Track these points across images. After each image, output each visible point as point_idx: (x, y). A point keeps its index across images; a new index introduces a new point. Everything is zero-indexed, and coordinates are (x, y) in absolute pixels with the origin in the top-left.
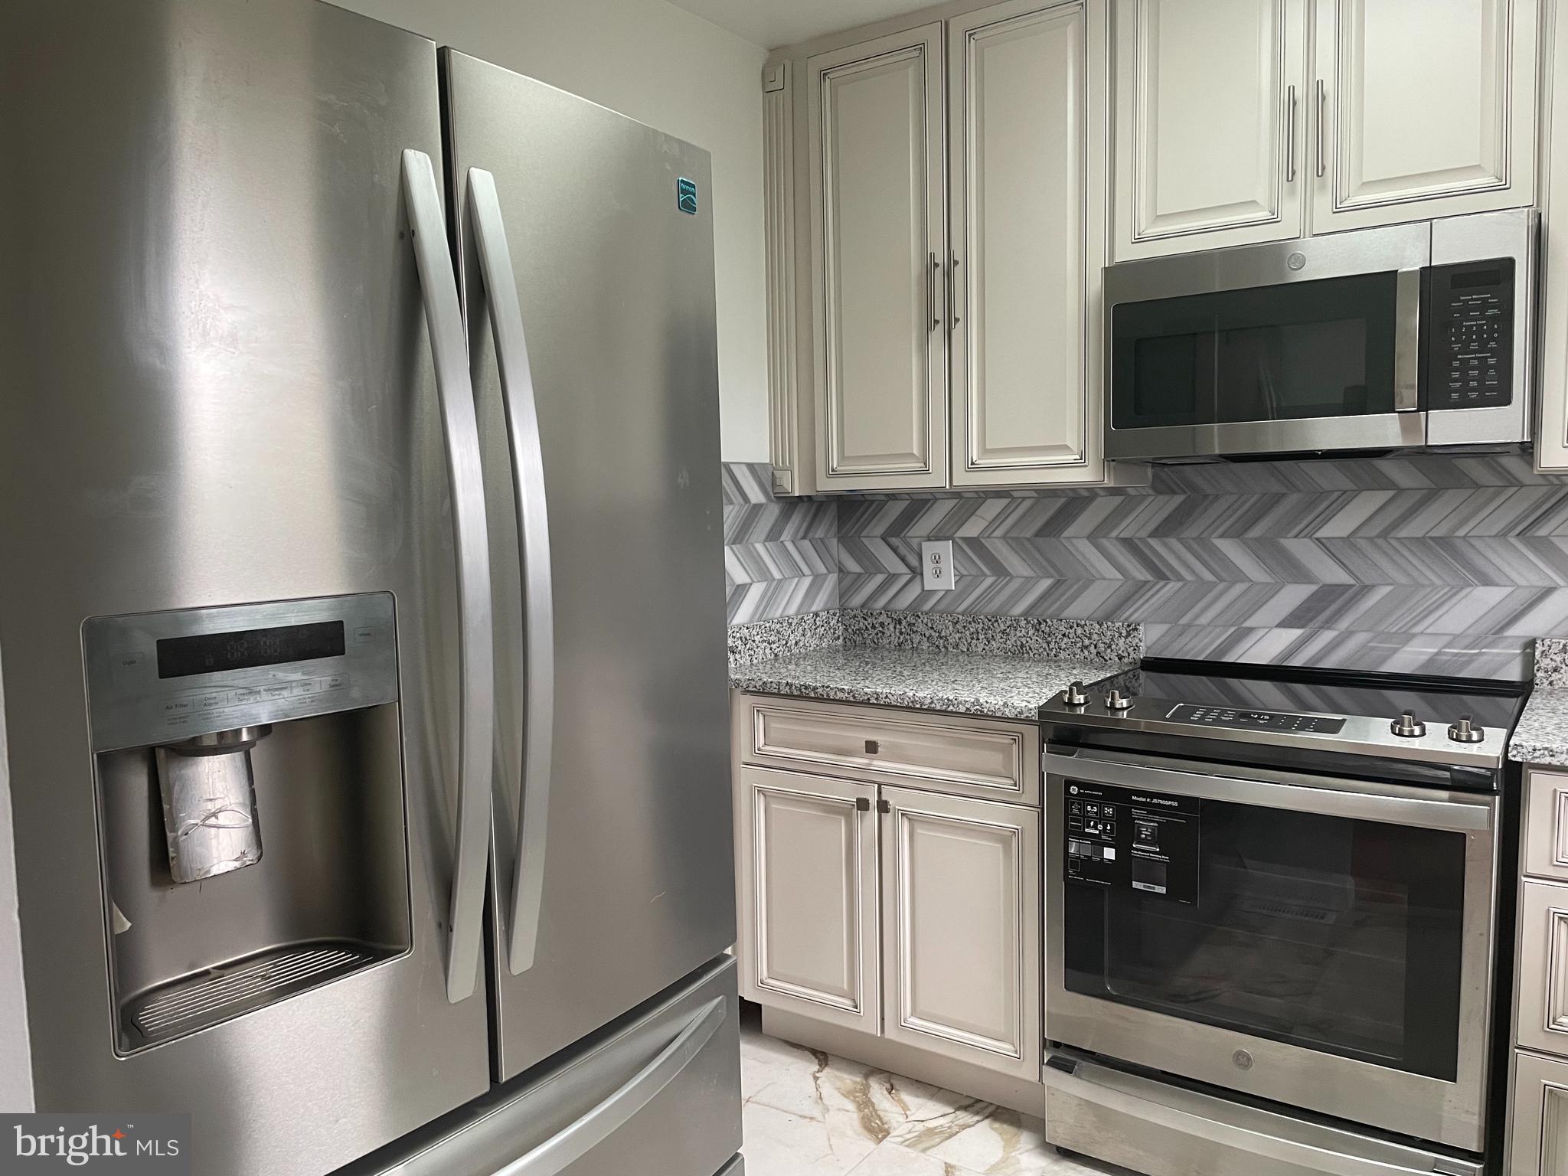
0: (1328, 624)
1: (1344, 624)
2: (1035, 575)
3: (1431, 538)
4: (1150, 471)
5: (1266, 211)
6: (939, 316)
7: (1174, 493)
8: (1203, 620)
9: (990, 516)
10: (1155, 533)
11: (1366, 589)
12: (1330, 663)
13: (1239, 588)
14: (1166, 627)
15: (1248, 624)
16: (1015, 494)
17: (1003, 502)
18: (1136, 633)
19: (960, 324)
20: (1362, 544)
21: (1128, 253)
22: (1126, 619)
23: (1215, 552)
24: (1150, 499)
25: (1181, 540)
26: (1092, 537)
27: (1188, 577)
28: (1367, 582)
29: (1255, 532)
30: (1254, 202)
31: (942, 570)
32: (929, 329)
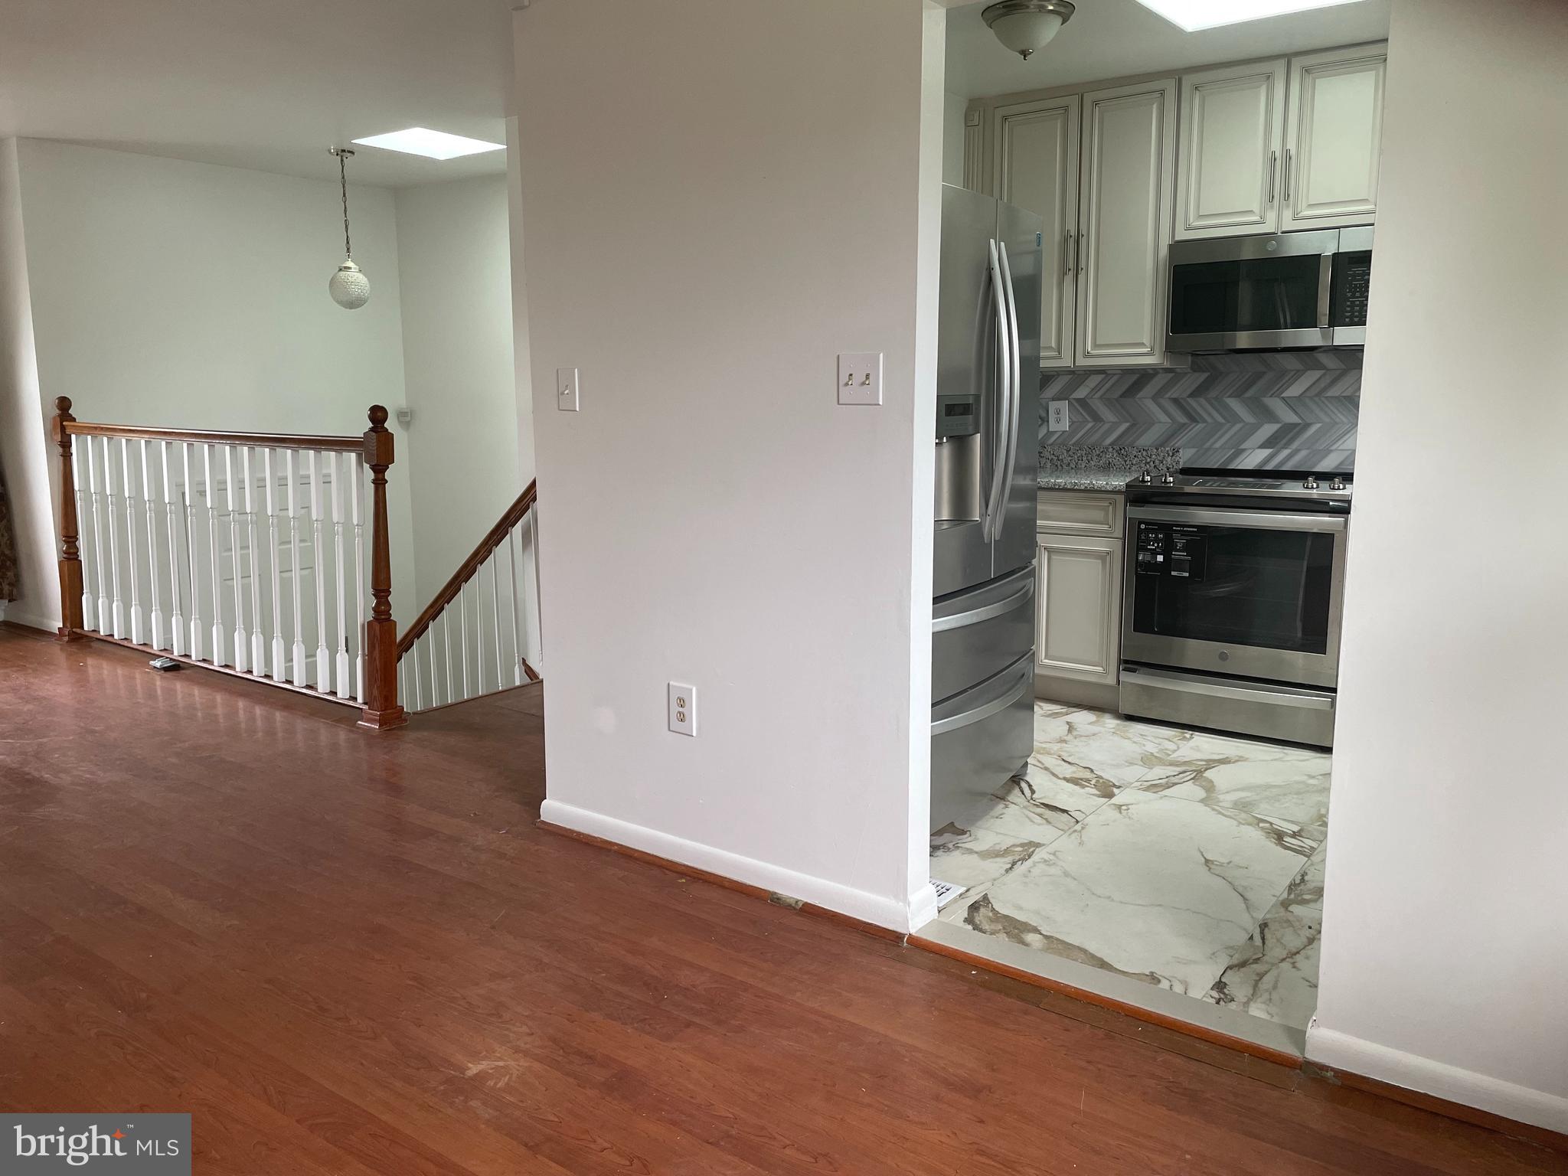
0: (1285, 447)
1: (1295, 445)
2: (1118, 421)
3: (1344, 397)
4: (1190, 358)
5: (1257, 216)
6: (1071, 267)
7: (1204, 371)
8: (1217, 445)
9: (1092, 385)
10: (1192, 395)
11: (1307, 426)
12: (1286, 467)
13: (1238, 426)
14: (1196, 450)
15: (1242, 447)
16: (1109, 372)
17: (1100, 377)
18: (1178, 454)
19: (1084, 271)
20: (1307, 401)
21: (1182, 235)
22: (1173, 446)
23: (1227, 407)
24: (1189, 375)
25: (1206, 399)
26: (1154, 398)
27: (1209, 420)
28: (1308, 421)
29: (1248, 394)
30: (1252, 211)
31: (1061, 419)
32: (1065, 274)
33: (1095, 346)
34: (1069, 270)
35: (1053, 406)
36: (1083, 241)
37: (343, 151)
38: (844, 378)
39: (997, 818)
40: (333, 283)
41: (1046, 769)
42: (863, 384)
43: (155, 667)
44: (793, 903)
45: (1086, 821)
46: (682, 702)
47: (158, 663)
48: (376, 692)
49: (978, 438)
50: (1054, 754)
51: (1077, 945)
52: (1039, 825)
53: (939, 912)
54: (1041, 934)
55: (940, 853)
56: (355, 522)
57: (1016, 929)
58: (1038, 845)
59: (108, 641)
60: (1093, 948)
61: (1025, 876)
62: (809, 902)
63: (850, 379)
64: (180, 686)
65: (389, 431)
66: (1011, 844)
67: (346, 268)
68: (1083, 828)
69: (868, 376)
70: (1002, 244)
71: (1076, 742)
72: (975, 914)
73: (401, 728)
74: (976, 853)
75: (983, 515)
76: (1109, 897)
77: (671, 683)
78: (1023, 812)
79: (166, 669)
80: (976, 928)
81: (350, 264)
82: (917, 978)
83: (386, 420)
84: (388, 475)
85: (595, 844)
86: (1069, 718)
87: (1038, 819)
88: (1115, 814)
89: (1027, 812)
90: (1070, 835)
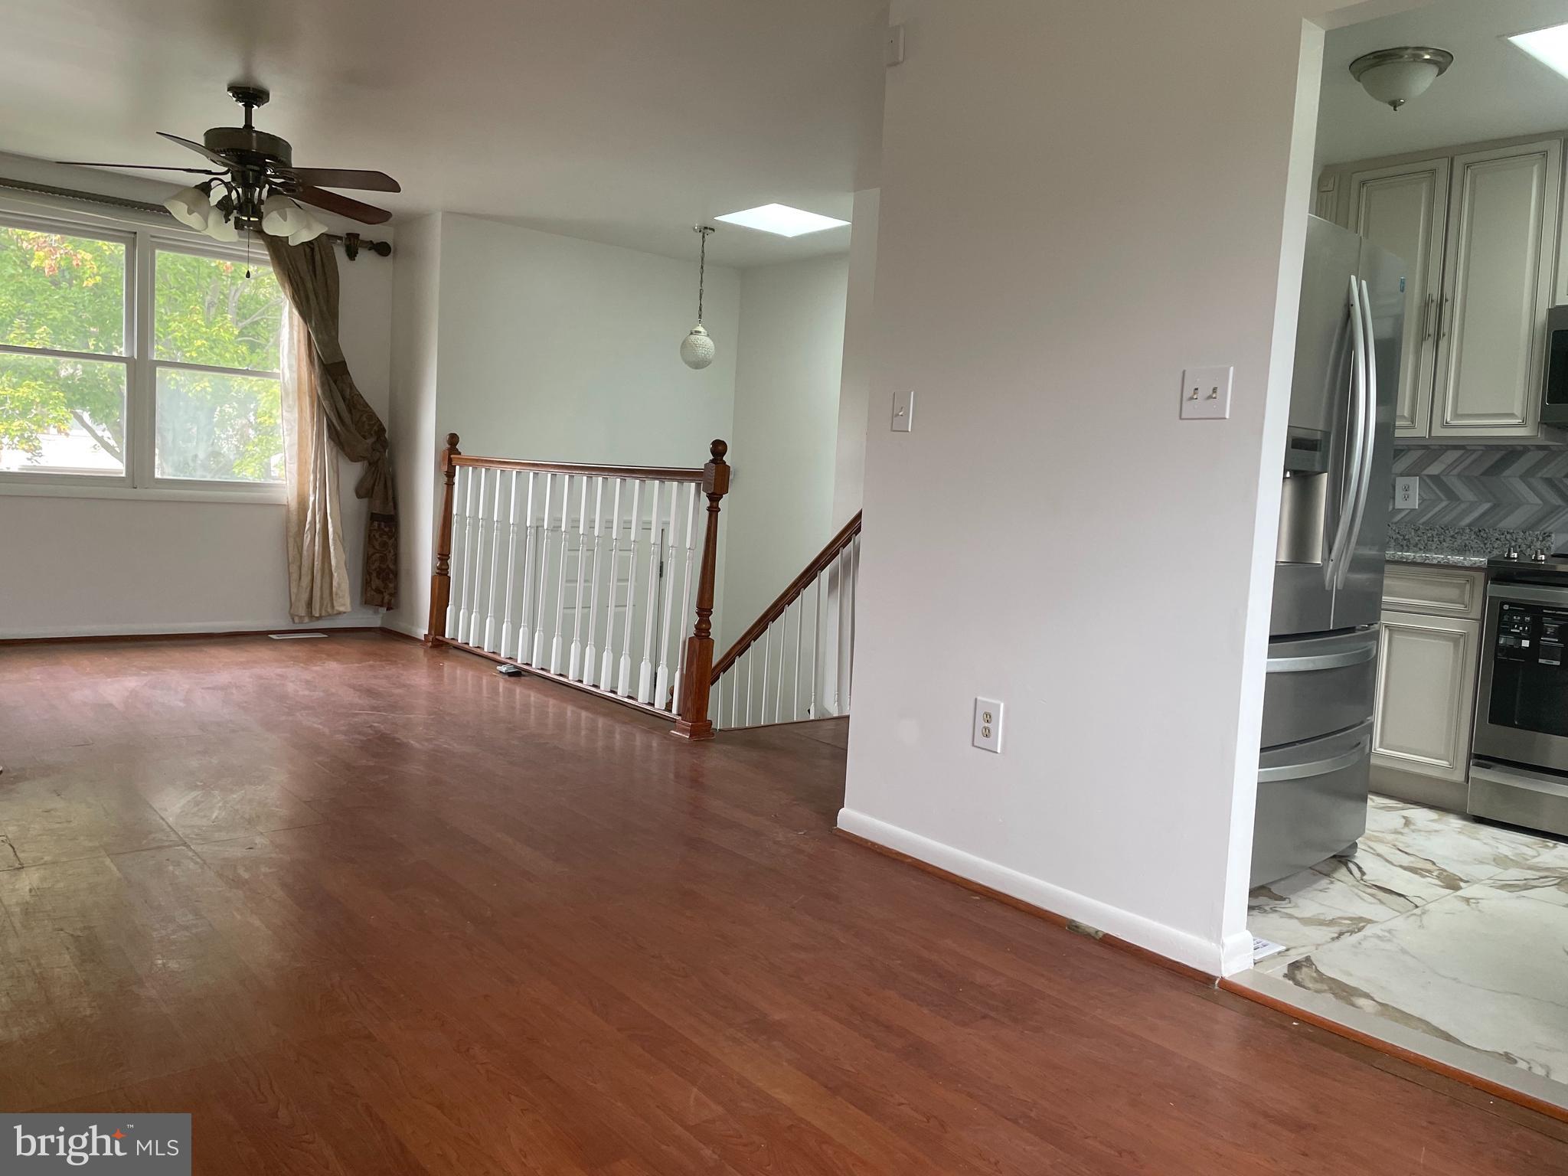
2: (1479, 500)
6: (1432, 331)
9: (1449, 461)
16: (1468, 448)
17: (1460, 451)
18: (1549, 539)
19: (1446, 337)
22: (1543, 530)
24: (1566, 453)
26: (1523, 477)
31: (1409, 496)
32: (1423, 339)
33: (1456, 415)
34: (1429, 335)
35: (1401, 482)
36: (1447, 307)
37: (706, 228)
38: (1188, 392)
39: (1320, 891)
40: (685, 345)
41: (1379, 855)
42: (1210, 397)
43: (501, 672)
44: (1092, 932)
45: (1427, 907)
46: (988, 718)
47: (503, 669)
48: (689, 704)
49: (1325, 477)
50: (1388, 843)
51: (1417, 1016)
52: (1371, 903)
53: (1255, 964)
54: (1374, 1000)
55: (1255, 912)
56: (688, 546)
57: (1345, 993)
58: (1370, 921)
59: (463, 649)
60: (1435, 1021)
61: (1355, 947)
62: (1111, 934)
63: (1195, 394)
64: (519, 691)
65: (727, 464)
66: (1339, 916)
67: (696, 332)
68: (1424, 913)
69: (1215, 390)
70: (1364, 283)
71: (1414, 835)
72: (1296, 972)
73: (708, 741)
74: (1297, 918)
75: (1326, 559)
76: (1455, 979)
77: (979, 698)
78: (1351, 890)
79: (510, 674)
80: (1297, 983)
81: (700, 329)
82: (1228, 1020)
83: (725, 454)
84: (721, 504)
85: (890, 855)
86: (1406, 813)
87: (1371, 899)
88: (1463, 906)
89: (1357, 891)
90: (1408, 917)
